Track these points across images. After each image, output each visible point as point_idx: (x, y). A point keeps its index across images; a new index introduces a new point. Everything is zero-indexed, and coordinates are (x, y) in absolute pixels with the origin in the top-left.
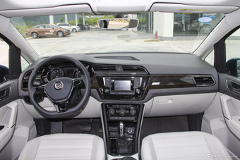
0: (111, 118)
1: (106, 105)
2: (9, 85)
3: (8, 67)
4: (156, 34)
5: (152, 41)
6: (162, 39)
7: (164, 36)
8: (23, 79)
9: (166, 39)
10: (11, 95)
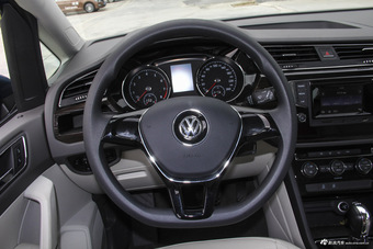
0: (311, 188)
2: (20, 132)
3: (7, 75)
8: (57, 109)
10: (28, 165)
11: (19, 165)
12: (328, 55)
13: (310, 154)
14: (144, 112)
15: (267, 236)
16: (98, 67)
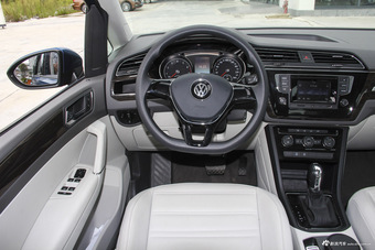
0: (287, 154)
1: (275, 128)
2: (90, 88)
4: (286, 6)
5: (278, 17)
6: (295, 14)
7: (300, 9)
8: (114, 77)
9: (302, 13)
10: (93, 109)
11: (88, 108)
12: (307, 58)
13: (290, 130)
14: (173, 80)
15: (256, 185)
16: (146, 52)
